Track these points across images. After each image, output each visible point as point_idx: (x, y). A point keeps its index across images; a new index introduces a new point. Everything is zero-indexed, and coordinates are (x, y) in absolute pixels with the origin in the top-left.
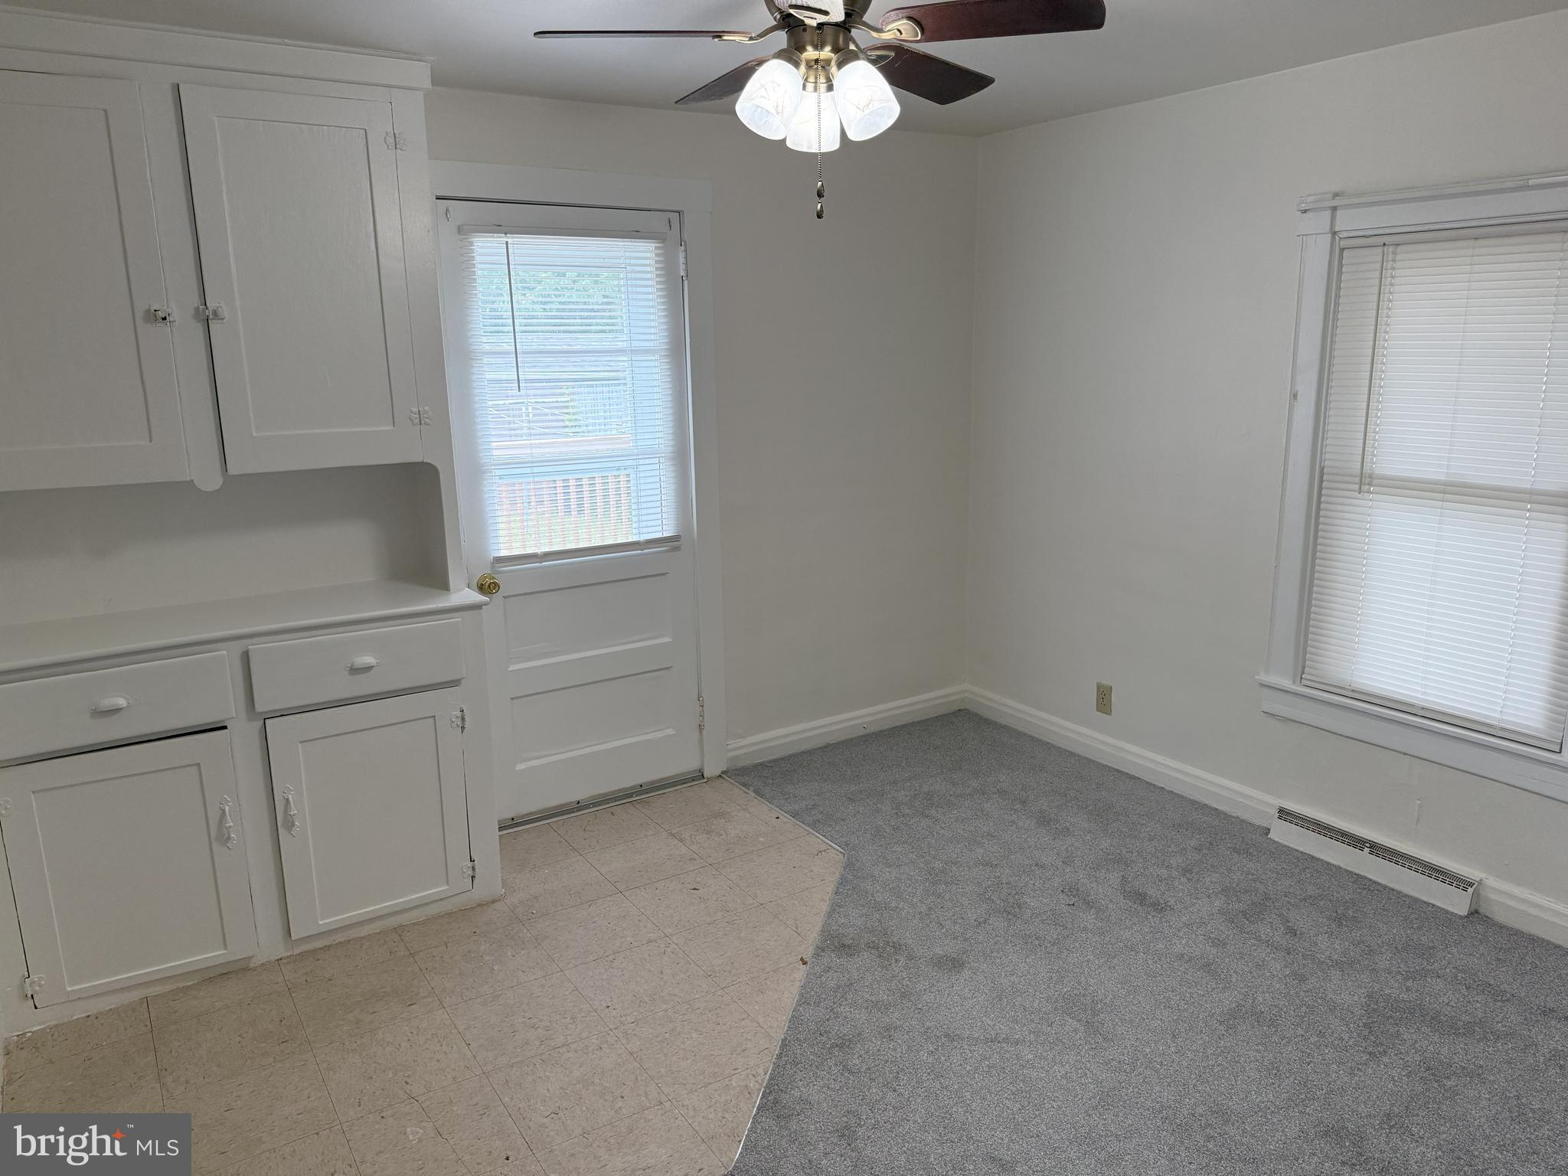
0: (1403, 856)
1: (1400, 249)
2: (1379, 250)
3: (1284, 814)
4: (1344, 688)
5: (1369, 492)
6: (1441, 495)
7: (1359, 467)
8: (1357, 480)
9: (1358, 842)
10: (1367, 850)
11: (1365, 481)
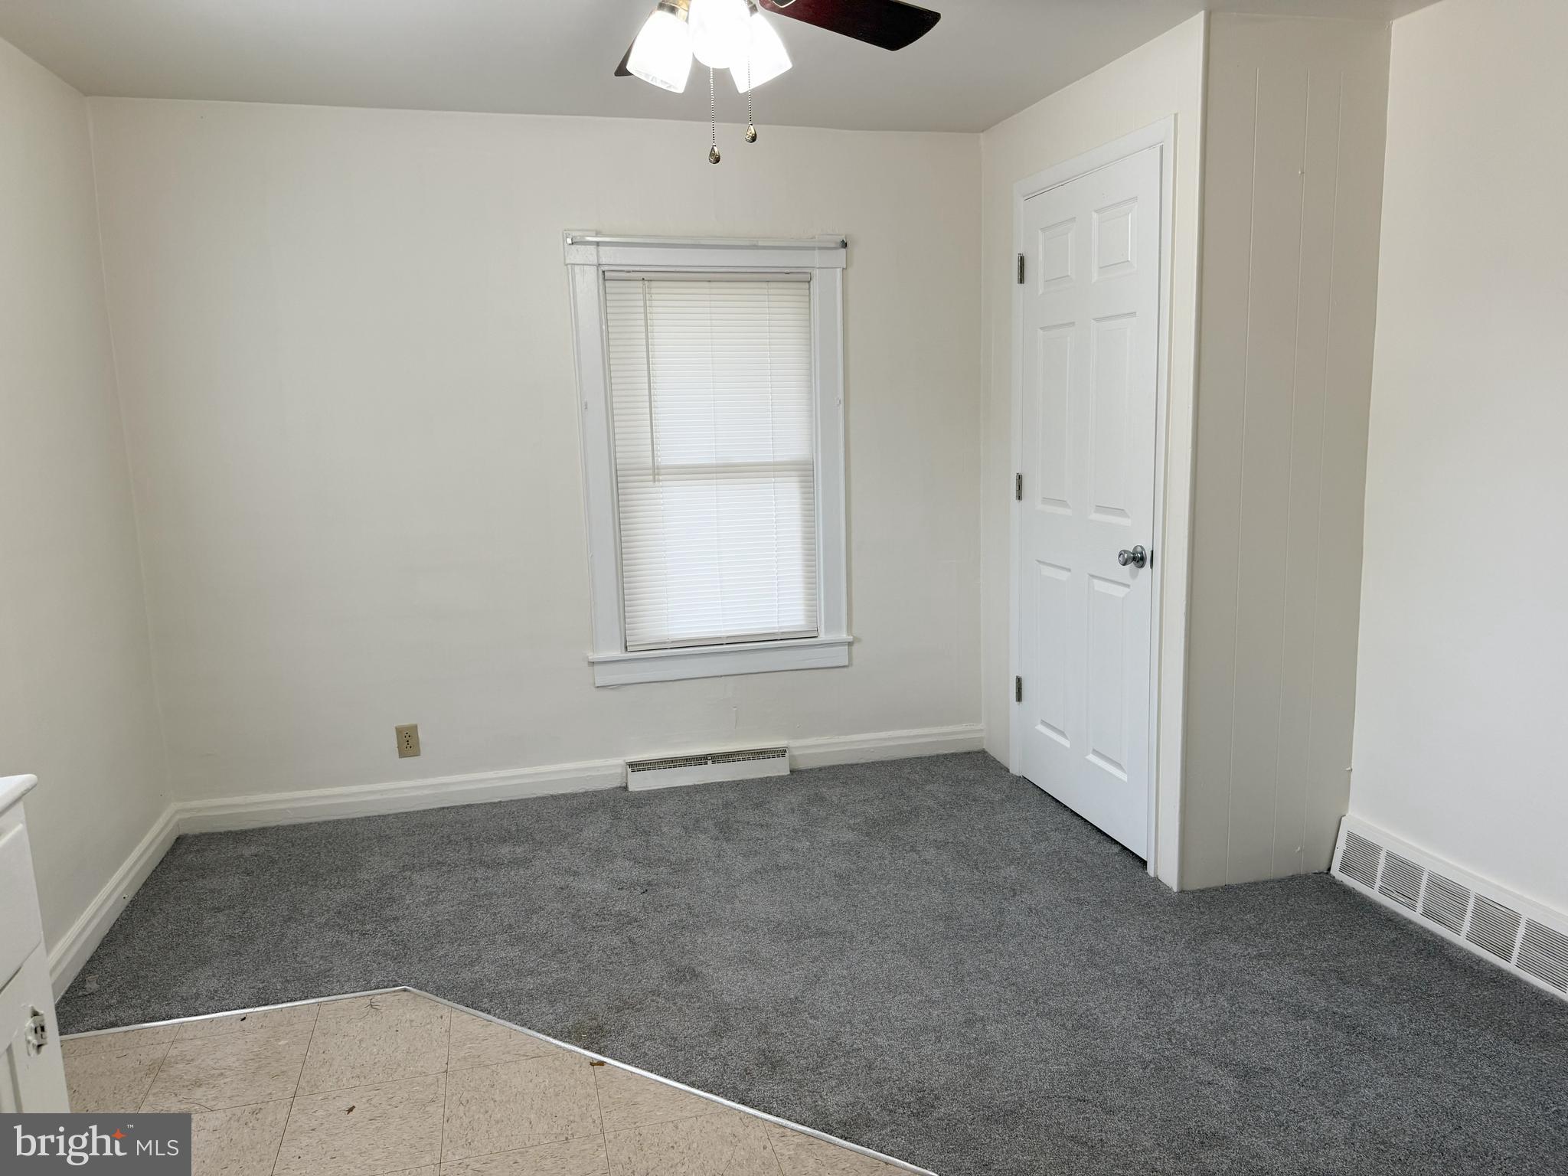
0: (739, 753)
1: (654, 284)
2: (640, 284)
3: (635, 766)
4: (665, 643)
5: (659, 481)
6: (715, 475)
7: (651, 461)
8: (651, 471)
9: (702, 760)
10: (710, 762)
11: (656, 472)
